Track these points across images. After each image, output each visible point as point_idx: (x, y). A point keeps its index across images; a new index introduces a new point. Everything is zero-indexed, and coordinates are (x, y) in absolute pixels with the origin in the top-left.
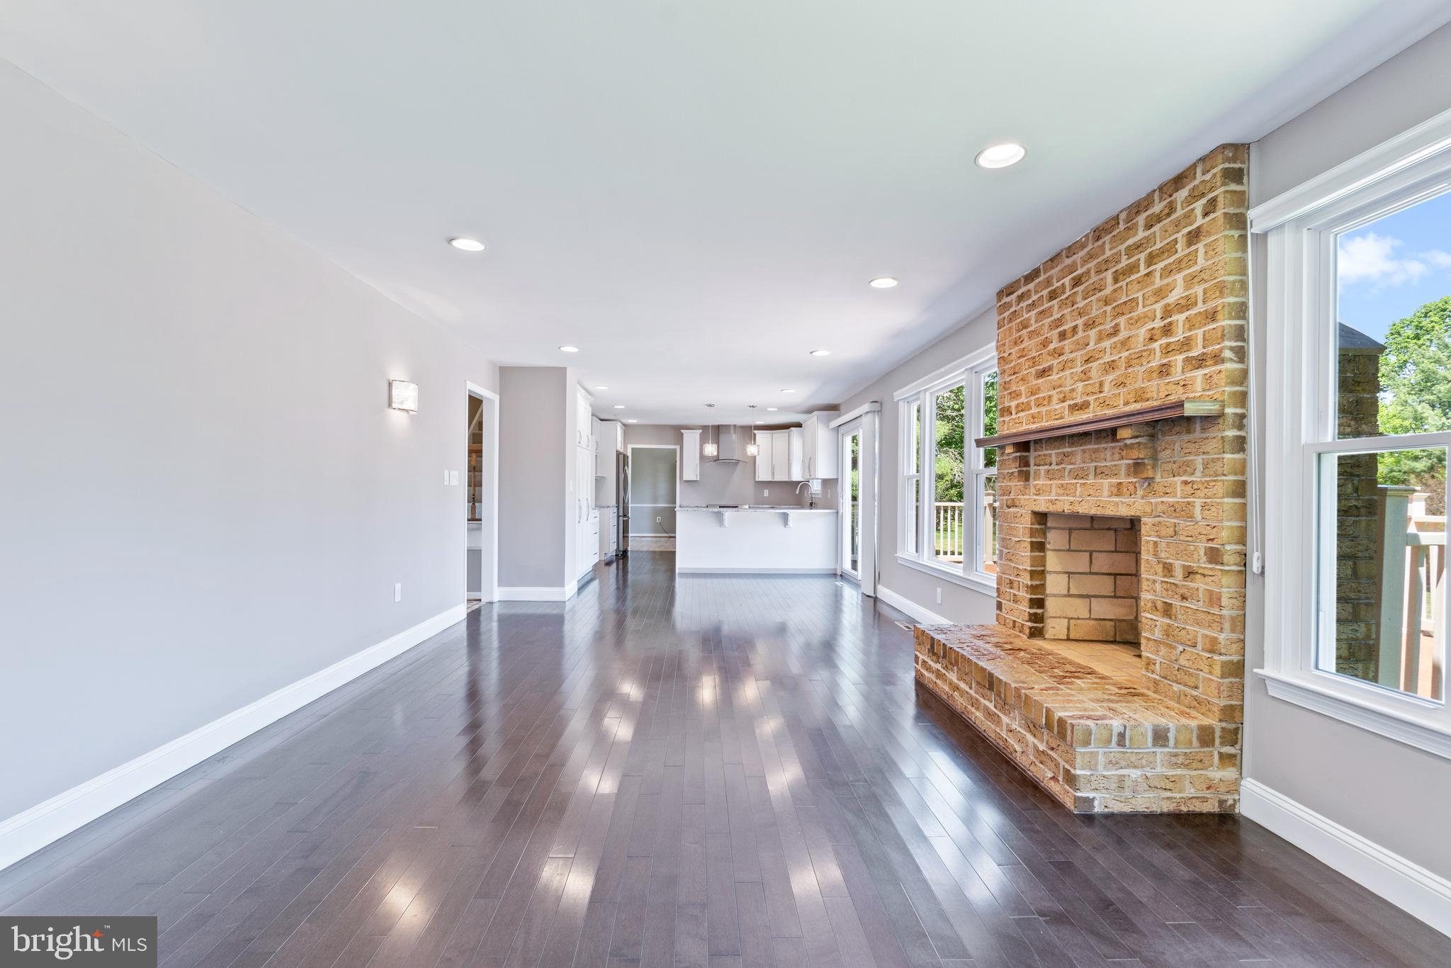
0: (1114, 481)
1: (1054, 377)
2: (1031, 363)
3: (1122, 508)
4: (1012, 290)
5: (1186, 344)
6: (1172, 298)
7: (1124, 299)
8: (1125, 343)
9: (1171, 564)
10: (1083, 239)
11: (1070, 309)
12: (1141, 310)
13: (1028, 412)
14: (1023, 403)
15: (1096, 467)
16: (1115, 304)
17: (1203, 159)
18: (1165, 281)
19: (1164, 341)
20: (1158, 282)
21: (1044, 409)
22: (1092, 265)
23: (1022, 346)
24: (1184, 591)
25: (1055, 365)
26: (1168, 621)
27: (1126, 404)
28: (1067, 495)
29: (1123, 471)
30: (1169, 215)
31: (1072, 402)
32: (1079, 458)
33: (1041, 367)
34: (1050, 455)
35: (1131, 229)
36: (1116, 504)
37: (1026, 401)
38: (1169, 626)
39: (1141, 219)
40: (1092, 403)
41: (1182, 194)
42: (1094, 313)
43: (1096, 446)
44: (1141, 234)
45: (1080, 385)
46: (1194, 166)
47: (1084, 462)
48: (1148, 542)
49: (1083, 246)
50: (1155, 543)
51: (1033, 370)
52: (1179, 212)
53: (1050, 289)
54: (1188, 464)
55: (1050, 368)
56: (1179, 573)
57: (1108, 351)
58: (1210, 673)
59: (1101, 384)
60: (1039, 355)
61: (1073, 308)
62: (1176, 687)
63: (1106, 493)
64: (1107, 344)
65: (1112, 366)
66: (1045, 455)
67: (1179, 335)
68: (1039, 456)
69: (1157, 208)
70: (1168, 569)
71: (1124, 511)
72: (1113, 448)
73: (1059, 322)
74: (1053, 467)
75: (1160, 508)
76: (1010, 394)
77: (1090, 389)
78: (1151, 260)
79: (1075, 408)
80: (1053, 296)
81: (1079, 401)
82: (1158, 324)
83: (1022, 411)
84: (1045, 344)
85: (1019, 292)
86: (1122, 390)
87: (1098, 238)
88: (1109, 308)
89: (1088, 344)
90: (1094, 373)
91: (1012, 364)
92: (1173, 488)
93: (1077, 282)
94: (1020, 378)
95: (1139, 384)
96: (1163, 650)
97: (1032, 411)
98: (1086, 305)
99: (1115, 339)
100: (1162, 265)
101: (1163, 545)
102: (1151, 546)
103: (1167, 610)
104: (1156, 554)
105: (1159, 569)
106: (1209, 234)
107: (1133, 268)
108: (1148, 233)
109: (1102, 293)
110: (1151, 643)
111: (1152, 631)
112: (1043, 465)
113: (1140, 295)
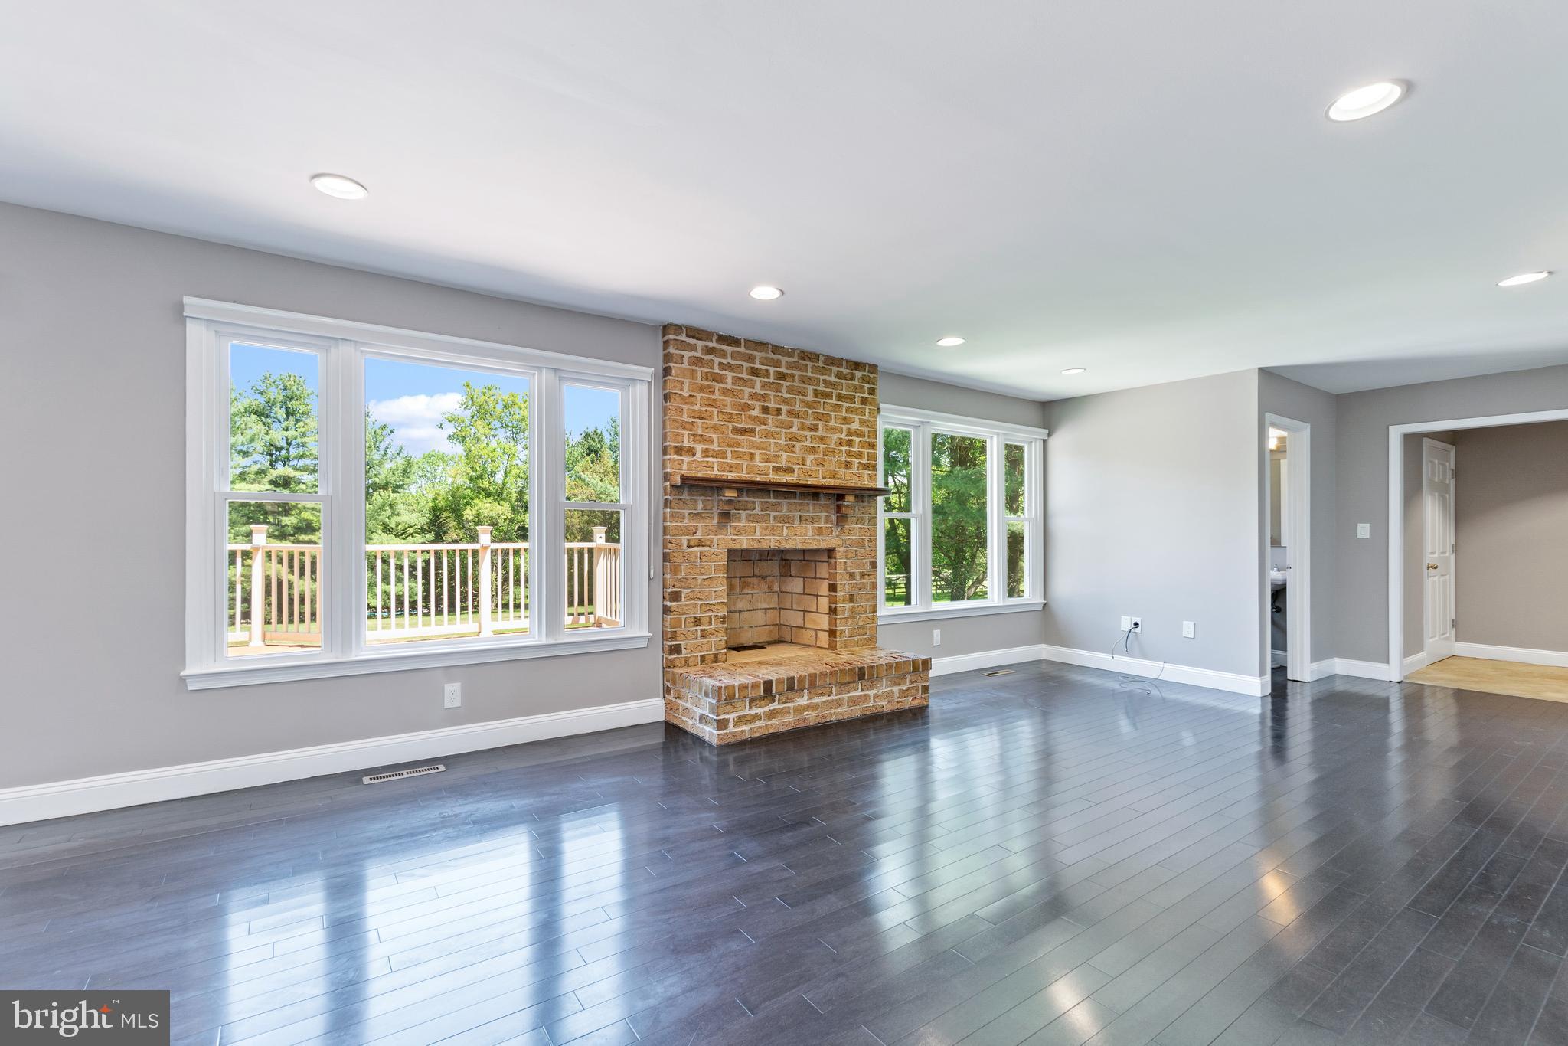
0: (816, 525)
1: (757, 439)
2: (726, 418)
3: (824, 542)
4: (697, 335)
5: (859, 455)
6: (854, 426)
7: (821, 411)
8: (822, 439)
9: (854, 573)
10: (790, 350)
11: (774, 393)
12: (832, 423)
13: (722, 460)
14: (713, 450)
15: (800, 516)
16: (814, 411)
17: (870, 365)
18: (848, 415)
19: (847, 448)
20: (844, 414)
21: (745, 464)
22: (797, 373)
23: (713, 397)
24: (861, 585)
25: (757, 430)
26: (851, 604)
27: (824, 478)
28: (774, 535)
29: (823, 520)
30: (851, 379)
31: (777, 465)
32: (785, 509)
33: (741, 426)
34: (754, 503)
35: (825, 371)
36: (818, 541)
37: (717, 449)
38: (853, 607)
39: (835, 369)
40: (796, 470)
41: (859, 374)
42: (797, 408)
43: (801, 501)
44: (833, 378)
45: (785, 455)
46: (865, 364)
47: (791, 511)
48: (841, 562)
49: (790, 355)
50: (845, 562)
51: (730, 425)
52: (856, 382)
53: (752, 365)
54: (862, 518)
55: (752, 431)
56: (858, 577)
57: (809, 439)
58: (873, 623)
59: (804, 459)
60: (737, 414)
61: (777, 394)
62: (856, 639)
63: (810, 534)
64: (809, 434)
65: (812, 450)
66: (746, 501)
67: (856, 449)
68: (739, 501)
69: (845, 371)
70: (852, 576)
71: (825, 545)
72: (814, 504)
73: (764, 397)
74: (754, 512)
75: (848, 542)
76: (693, 435)
77: (794, 460)
78: (840, 397)
79: (777, 470)
80: (755, 372)
81: (783, 465)
82: (844, 436)
83: (712, 456)
84: (746, 407)
85: (711, 345)
86: (821, 468)
87: (803, 359)
88: (810, 411)
89: (791, 427)
90: (797, 449)
91: (696, 408)
92: (855, 531)
93: (782, 377)
94: (711, 425)
95: (832, 468)
96: (850, 621)
97: (728, 460)
98: (791, 399)
99: (815, 433)
100: (848, 405)
101: (849, 563)
102: (843, 564)
103: (852, 599)
104: (845, 569)
105: (847, 577)
106: (871, 404)
107: (828, 395)
108: (838, 380)
109: (804, 398)
110: (843, 620)
111: (843, 613)
112: (745, 510)
113: (833, 414)
